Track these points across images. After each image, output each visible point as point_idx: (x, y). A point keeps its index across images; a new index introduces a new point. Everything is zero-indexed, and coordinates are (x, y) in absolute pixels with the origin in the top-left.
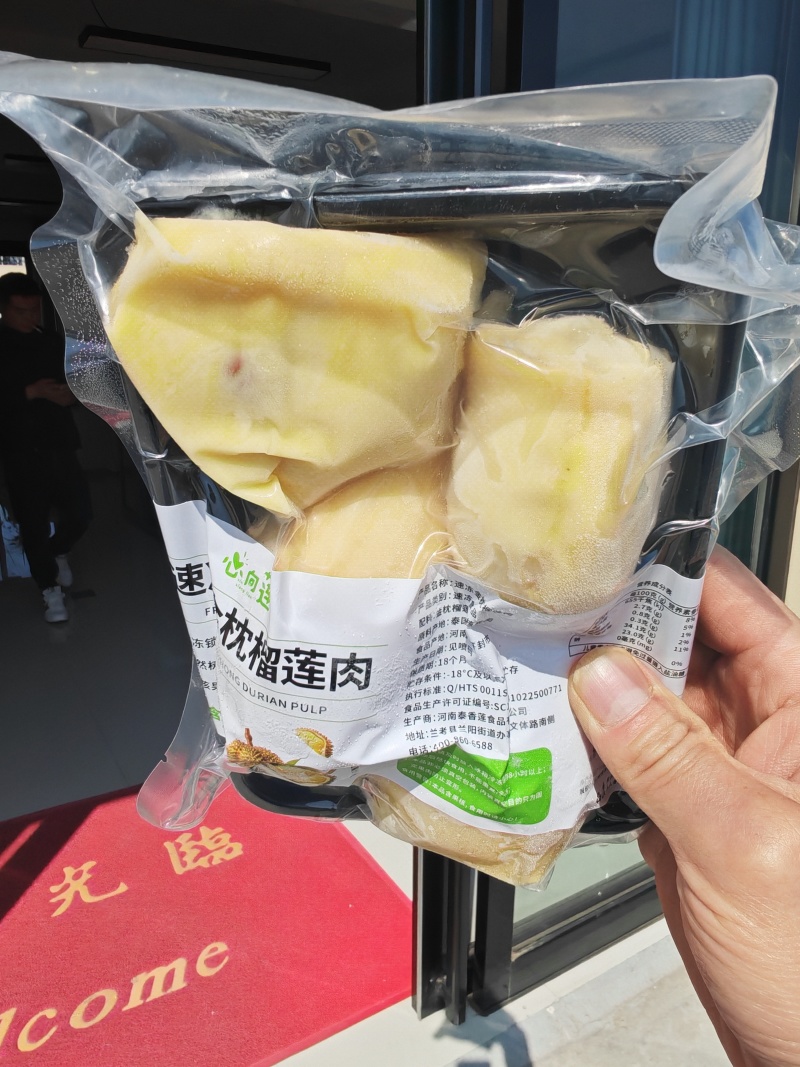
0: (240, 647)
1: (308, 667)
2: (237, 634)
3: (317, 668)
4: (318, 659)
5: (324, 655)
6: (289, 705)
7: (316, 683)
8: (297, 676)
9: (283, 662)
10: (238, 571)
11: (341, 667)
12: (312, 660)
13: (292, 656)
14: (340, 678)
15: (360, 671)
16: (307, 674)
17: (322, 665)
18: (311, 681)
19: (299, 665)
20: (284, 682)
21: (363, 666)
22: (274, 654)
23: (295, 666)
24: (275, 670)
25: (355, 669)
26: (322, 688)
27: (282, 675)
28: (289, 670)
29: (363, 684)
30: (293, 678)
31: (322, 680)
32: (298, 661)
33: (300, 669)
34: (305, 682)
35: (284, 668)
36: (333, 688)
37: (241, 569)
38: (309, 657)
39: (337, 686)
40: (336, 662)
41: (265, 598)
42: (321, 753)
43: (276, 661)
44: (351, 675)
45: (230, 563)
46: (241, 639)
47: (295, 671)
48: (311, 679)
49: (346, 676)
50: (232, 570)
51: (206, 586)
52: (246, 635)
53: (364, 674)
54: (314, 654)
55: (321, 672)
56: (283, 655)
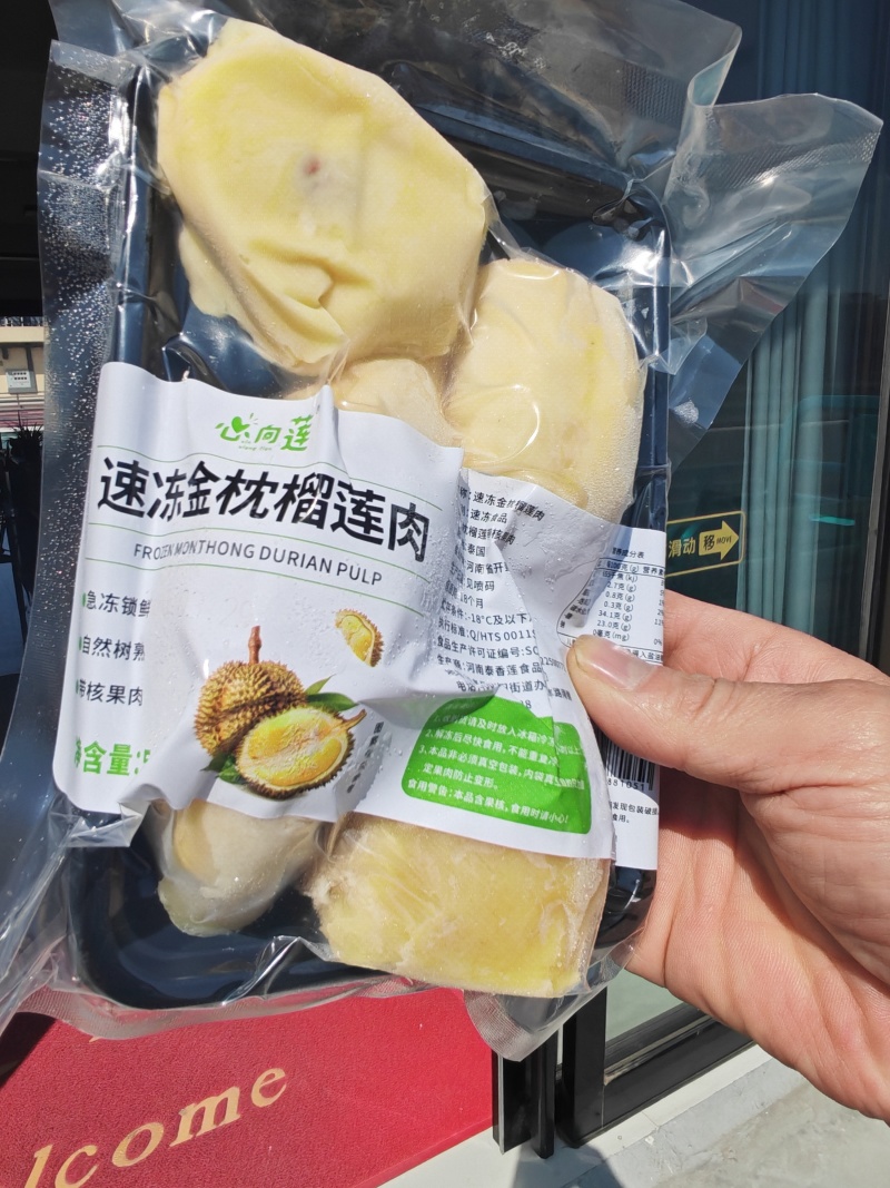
0: (257, 504)
1: (364, 510)
2: (245, 495)
3: (373, 514)
4: (375, 503)
5: (382, 499)
6: (334, 568)
7: (373, 534)
8: (351, 521)
9: (334, 499)
10: (242, 433)
11: (401, 518)
12: (368, 503)
13: (345, 492)
14: (401, 533)
15: (418, 532)
16: (363, 519)
17: (380, 510)
18: (367, 531)
19: (354, 505)
20: (334, 527)
21: (420, 524)
22: (326, 483)
23: (349, 506)
24: (324, 505)
25: (415, 526)
26: (379, 541)
27: (332, 516)
28: (342, 510)
29: (419, 553)
30: (346, 523)
31: (380, 530)
32: (353, 501)
33: (356, 511)
34: (360, 530)
35: (337, 506)
36: (391, 546)
37: (246, 430)
38: (364, 499)
39: (396, 543)
40: (395, 509)
41: (297, 441)
42: (364, 659)
43: (327, 495)
44: (410, 532)
45: (227, 429)
46: (257, 496)
47: (349, 514)
48: (368, 526)
49: (406, 530)
50: (231, 433)
51: (146, 508)
52: (266, 489)
53: (421, 536)
54: (370, 495)
55: (378, 520)
56: (336, 488)
